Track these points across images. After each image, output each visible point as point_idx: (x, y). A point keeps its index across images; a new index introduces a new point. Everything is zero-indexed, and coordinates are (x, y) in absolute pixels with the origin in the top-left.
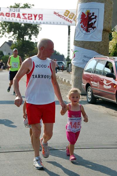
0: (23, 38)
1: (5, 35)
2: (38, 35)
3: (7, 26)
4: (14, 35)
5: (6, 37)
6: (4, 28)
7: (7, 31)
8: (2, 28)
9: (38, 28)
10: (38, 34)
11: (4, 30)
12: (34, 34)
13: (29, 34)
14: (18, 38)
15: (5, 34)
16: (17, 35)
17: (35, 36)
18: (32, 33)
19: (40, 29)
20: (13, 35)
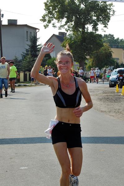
0: (84, 28)
1: (53, 24)
2: (108, 24)
3: (56, 9)
4: (68, 24)
5: (55, 26)
6: (50, 13)
7: (55, 16)
8: (47, 11)
9: (108, 11)
10: (108, 22)
11: (51, 15)
12: (101, 21)
13: (94, 21)
14: (75, 28)
15: (52, 22)
16: (73, 23)
17: (104, 25)
18: (98, 20)
19: (111, 13)
20: (66, 23)
